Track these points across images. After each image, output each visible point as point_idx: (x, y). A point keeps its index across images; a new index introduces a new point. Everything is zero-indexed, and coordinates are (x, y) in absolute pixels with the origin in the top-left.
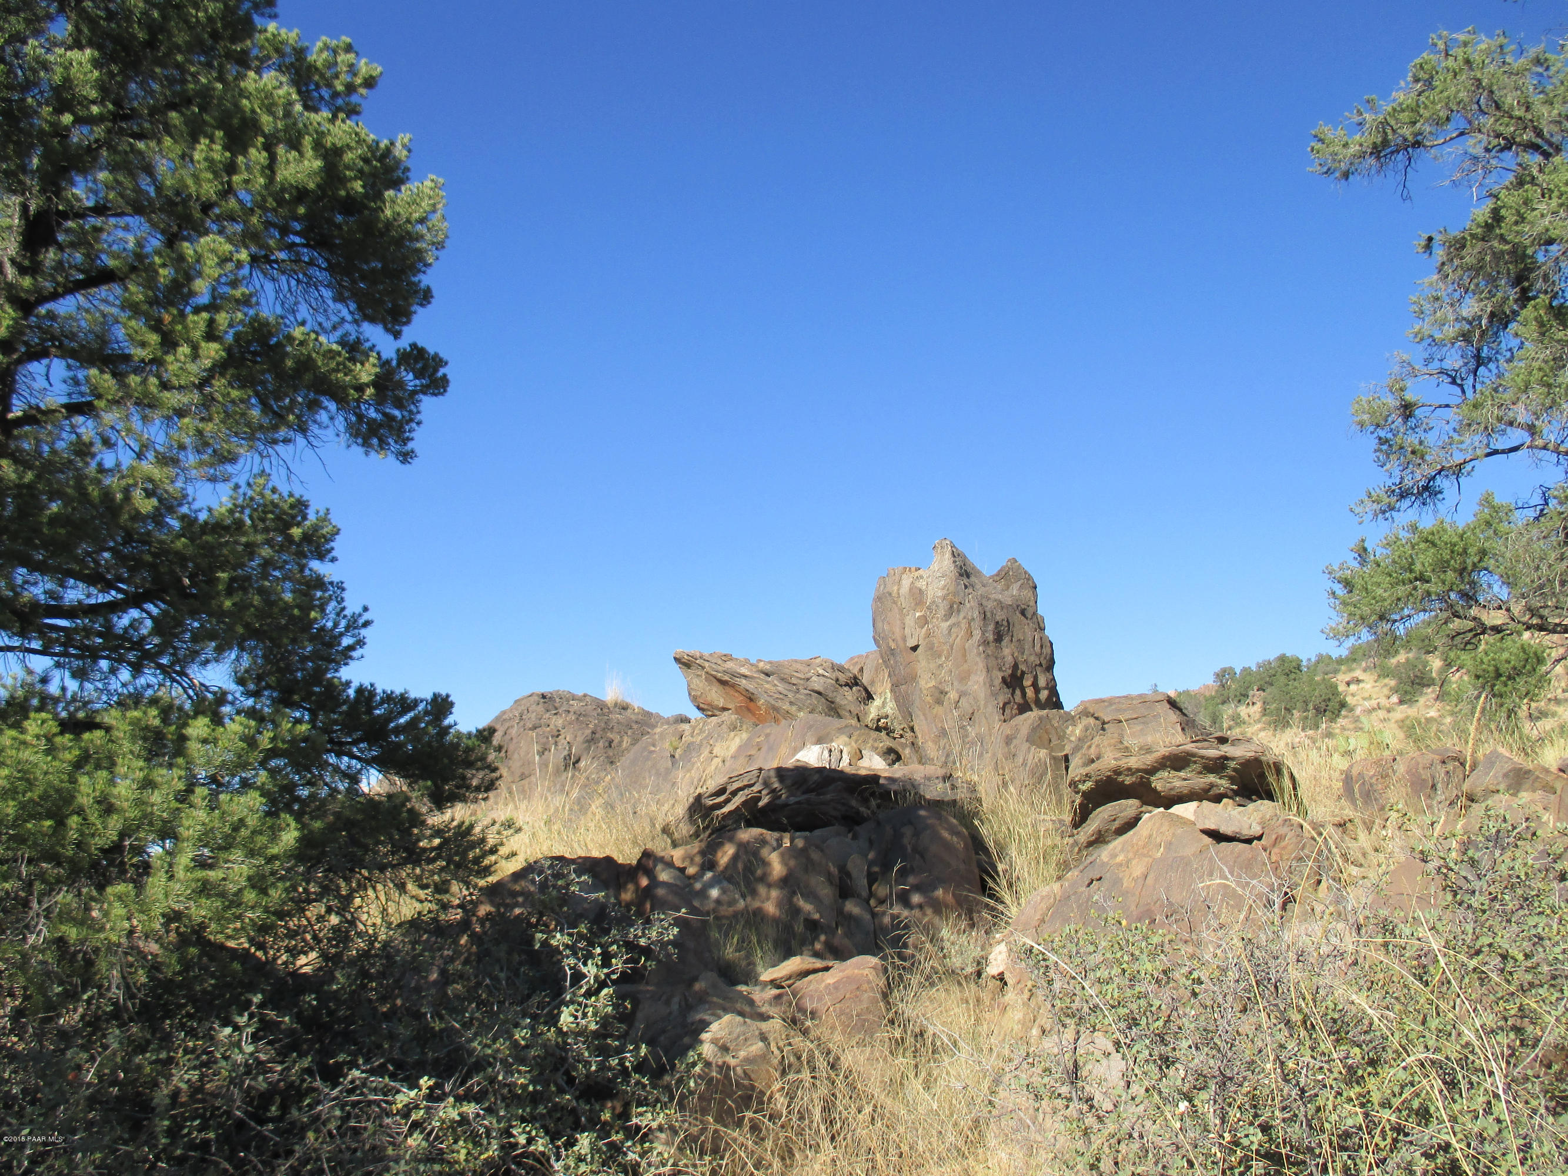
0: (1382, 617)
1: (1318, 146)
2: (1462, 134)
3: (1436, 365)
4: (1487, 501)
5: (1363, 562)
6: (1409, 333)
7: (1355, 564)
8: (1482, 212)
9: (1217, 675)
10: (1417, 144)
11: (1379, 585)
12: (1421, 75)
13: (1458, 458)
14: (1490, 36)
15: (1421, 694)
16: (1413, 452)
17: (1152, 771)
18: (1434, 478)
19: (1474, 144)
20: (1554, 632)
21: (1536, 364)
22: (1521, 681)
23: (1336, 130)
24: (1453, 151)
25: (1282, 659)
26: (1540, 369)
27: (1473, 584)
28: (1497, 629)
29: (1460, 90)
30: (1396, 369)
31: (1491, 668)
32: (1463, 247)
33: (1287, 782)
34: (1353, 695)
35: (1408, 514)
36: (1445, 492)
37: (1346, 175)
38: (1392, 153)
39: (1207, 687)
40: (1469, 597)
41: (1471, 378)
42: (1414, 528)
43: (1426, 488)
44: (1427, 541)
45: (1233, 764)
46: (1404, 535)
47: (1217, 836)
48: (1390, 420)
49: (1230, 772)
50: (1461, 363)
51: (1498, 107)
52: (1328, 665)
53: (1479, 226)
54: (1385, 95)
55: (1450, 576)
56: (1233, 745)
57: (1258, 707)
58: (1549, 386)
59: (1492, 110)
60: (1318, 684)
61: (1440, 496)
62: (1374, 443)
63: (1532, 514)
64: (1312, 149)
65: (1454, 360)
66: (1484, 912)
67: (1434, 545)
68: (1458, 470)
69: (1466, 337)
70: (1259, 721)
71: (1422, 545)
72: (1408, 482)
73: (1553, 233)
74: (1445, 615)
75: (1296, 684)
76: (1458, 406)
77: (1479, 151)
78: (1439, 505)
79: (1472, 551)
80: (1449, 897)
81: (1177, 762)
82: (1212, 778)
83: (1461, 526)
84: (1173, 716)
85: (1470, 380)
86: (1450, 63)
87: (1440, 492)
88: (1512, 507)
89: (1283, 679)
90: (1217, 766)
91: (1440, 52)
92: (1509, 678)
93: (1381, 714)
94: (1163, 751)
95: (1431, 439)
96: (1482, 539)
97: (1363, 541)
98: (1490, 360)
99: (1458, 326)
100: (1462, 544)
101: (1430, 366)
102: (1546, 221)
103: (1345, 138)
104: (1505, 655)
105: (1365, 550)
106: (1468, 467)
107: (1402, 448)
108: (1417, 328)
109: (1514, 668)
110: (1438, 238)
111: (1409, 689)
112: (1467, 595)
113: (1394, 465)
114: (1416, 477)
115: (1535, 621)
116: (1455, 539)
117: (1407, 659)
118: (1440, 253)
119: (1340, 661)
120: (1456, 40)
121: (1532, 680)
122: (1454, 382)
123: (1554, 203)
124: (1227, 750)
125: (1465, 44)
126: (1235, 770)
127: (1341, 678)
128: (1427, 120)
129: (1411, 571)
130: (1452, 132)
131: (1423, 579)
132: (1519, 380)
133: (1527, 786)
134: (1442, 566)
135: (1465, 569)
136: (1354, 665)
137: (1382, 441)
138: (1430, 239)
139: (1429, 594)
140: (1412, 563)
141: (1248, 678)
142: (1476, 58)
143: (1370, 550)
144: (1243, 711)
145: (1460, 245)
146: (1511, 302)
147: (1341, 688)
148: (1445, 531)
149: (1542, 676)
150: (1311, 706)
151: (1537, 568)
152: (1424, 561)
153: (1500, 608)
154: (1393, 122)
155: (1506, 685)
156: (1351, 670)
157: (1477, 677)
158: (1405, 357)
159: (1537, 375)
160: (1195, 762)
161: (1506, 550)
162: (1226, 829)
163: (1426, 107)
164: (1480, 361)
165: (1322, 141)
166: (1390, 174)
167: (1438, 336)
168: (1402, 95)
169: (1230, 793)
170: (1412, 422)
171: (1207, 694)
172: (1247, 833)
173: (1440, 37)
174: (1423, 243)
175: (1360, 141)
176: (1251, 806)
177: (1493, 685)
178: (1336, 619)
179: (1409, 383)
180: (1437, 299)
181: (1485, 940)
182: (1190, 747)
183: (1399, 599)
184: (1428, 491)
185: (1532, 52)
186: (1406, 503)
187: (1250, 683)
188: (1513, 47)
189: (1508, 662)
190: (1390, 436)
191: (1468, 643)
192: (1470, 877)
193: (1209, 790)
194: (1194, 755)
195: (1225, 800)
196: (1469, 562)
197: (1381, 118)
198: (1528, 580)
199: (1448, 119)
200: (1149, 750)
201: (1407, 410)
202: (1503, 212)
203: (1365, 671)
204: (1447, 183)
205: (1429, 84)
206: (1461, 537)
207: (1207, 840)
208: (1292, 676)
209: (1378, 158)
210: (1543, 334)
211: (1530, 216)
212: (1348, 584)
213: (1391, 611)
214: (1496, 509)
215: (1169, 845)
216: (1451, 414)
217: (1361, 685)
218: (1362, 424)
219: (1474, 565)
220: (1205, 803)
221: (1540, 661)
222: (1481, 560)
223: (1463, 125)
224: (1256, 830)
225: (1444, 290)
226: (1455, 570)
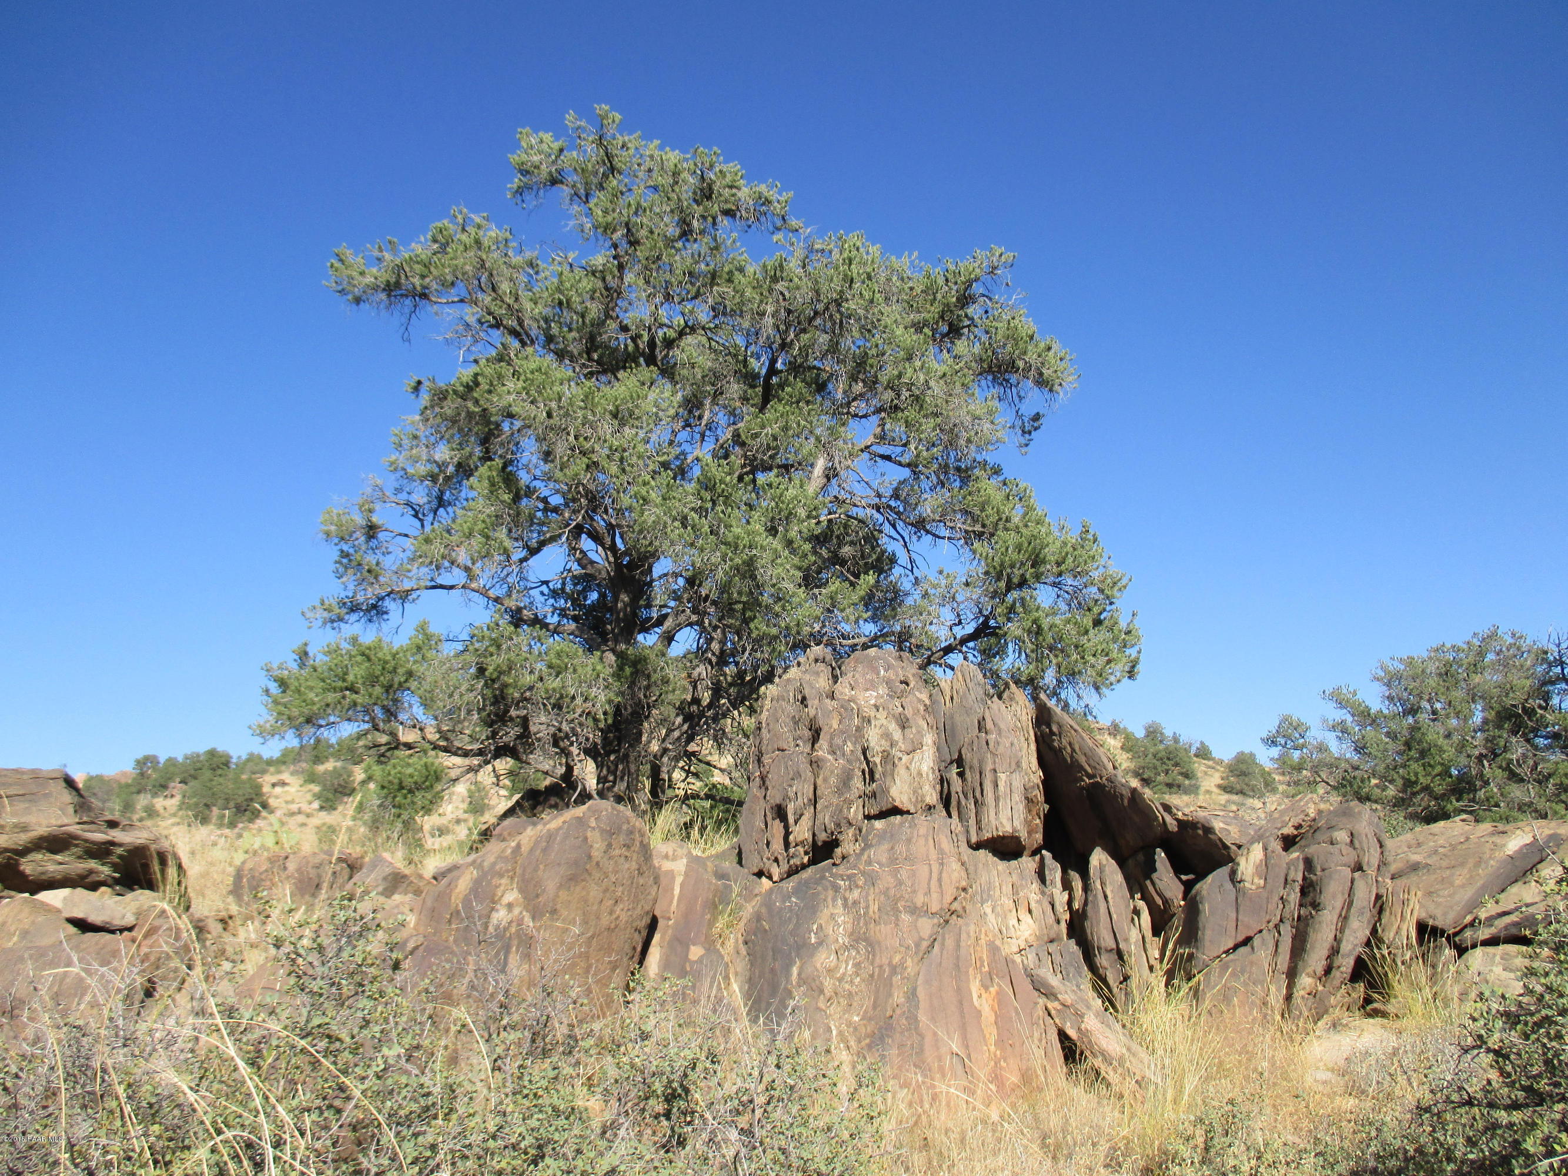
0: (308, 721)
1: (337, 264)
2: (462, 301)
3: (403, 497)
4: (422, 628)
5: (302, 665)
6: (385, 460)
7: (294, 666)
8: (466, 373)
9: (138, 762)
10: (424, 296)
11: (311, 688)
12: (440, 237)
13: (407, 585)
14: (499, 227)
15: (341, 802)
16: (369, 571)
17: (24, 852)
18: (382, 599)
19: (471, 314)
20: (455, 754)
21: (481, 517)
22: (419, 795)
23: (356, 255)
24: (451, 313)
25: (212, 753)
26: (484, 521)
27: (396, 701)
28: (409, 746)
29: (467, 262)
30: (369, 490)
31: (396, 781)
32: (445, 398)
33: (172, 872)
34: (277, 797)
35: (355, 628)
36: (391, 613)
37: (358, 300)
38: (402, 295)
39: (124, 774)
40: (391, 714)
41: (431, 515)
42: (354, 640)
43: (374, 607)
44: (363, 654)
45: (119, 851)
46: (345, 646)
47: (83, 925)
48: (355, 536)
49: (115, 859)
50: (425, 500)
51: (494, 289)
52: (257, 764)
53: (462, 384)
54: (406, 243)
55: (378, 690)
56: (123, 830)
57: (175, 801)
58: (488, 537)
59: (490, 291)
60: (244, 783)
61: (385, 617)
62: (335, 555)
63: (460, 647)
64: (332, 266)
65: (420, 496)
66: (321, 995)
67: (369, 659)
68: (404, 596)
69: (434, 478)
70: (174, 815)
71: (359, 658)
72: (360, 598)
73: (515, 409)
74: (367, 726)
75: (221, 780)
76: (415, 538)
77: (472, 320)
78: (383, 624)
79: (401, 671)
80: (292, 980)
81: (55, 843)
82: (93, 864)
83: (396, 646)
84: (67, 797)
85: (430, 518)
86: (464, 237)
87: (386, 613)
88: (443, 638)
89: (208, 774)
90: (101, 851)
91: (458, 224)
92: (410, 791)
93: (301, 818)
94: (41, 831)
95: (388, 562)
96: (410, 662)
97: (306, 644)
98: (450, 504)
99: (429, 467)
100: (393, 663)
101: (400, 496)
102: (511, 398)
103: (363, 268)
104: (410, 770)
105: (306, 653)
106: (414, 595)
107: (360, 565)
108: (393, 458)
109: (416, 783)
110: (426, 384)
111: (331, 796)
112: (388, 711)
113: (350, 580)
114: (366, 595)
115: (442, 743)
116: (389, 658)
117: (335, 768)
118: (425, 398)
119: (270, 762)
120: (472, 220)
121: (429, 796)
122: (416, 516)
123: (520, 384)
124: (116, 835)
125: (479, 227)
126: (120, 857)
127: (268, 779)
128: (435, 278)
129: (344, 680)
130: (453, 295)
131: (352, 689)
132: (465, 526)
133: (400, 890)
134: (372, 680)
135: (391, 686)
136: (283, 768)
137: (344, 555)
138: (419, 383)
139: (355, 704)
140: (346, 674)
141: (172, 769)
142: (486, 242)
143: (311, 654)
144: (159, 803)
145: (441, 396)
146: (475, 459)
147: (266, 789)
148: (381, 648)
149: (438, 793)
150: (232, 804)
151: (451, 696)
152: (357, 673)
153: (414, 727)
154: (407, 269)
155: (405, 798)
156: (279, 772)
157: (383, 787)
158: (379, 482)
159: (481, 526)
160: (77, 846)
161: (430, 674)
162: (95, 918)
163: (436, 267)
164: (441, 502)
165: (341, 261)
166: (396, 314)
167: (411, 471)
168: (421, 248)
169: (110, 881)
170: (373, 543)
171: (123, 781)
172: (118, 922)
173: (461, 212)
174: (413, 384)
175: (375, 276)
176: (130, 896)
177: (395, 797)
178: (266, 717)
179: (378, 506)
180: (415, 437)
181: (316, 1021)
182: (75, 829)
183: (328, 705)
184: (375, 610)
185: (528, 255)
186: (354, 617)
187: (173, 774)
188: (514, 244)
189: (411, 776)
190: (351, 551)
191: (383, 755)
192: (316, 963)
193: (86, 877)
194: (76, 837)
195: (103, 889)
196: (396, 680)
197: (398, 261)
198: (441, 704)
199: (453, 284)
200: (24, 828)
201: (371, 531)
202: (480, 379)
203: (292, 774)
204: (440, 338)
205: (444, 247)
206: (394, 656)
207: (72, 930)
208: (219, 772)
209: (389, 296)
210: (492, 492)
211: (500, 389)
212: (283, 684)
213: (317, 716)
214: (428, 637)
215: (25, 934)
216: (408, 543)
217: (287, 788)
218: (328, 534)
219: (400, 684)
220: (80, 891)
221: (438, 779)
222: (406, 681)
223: (464, 293)
224: (129, 920)
225: (423, 431)
226: (383, 686)
